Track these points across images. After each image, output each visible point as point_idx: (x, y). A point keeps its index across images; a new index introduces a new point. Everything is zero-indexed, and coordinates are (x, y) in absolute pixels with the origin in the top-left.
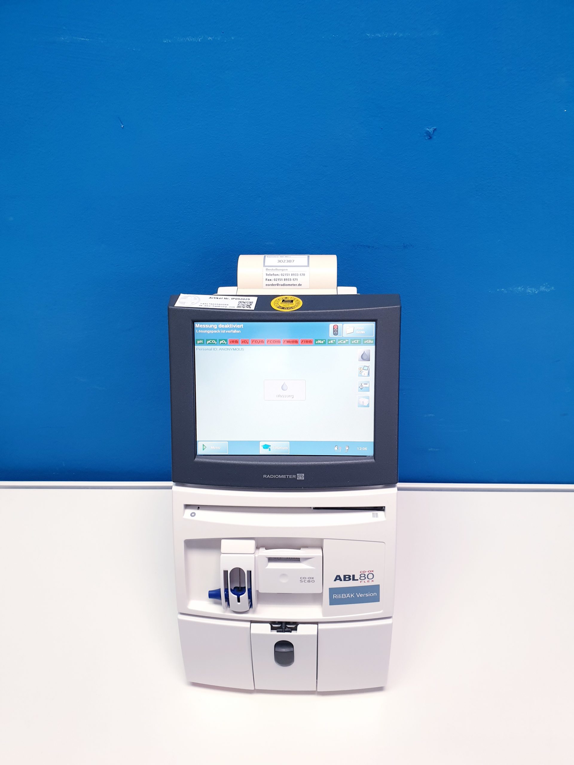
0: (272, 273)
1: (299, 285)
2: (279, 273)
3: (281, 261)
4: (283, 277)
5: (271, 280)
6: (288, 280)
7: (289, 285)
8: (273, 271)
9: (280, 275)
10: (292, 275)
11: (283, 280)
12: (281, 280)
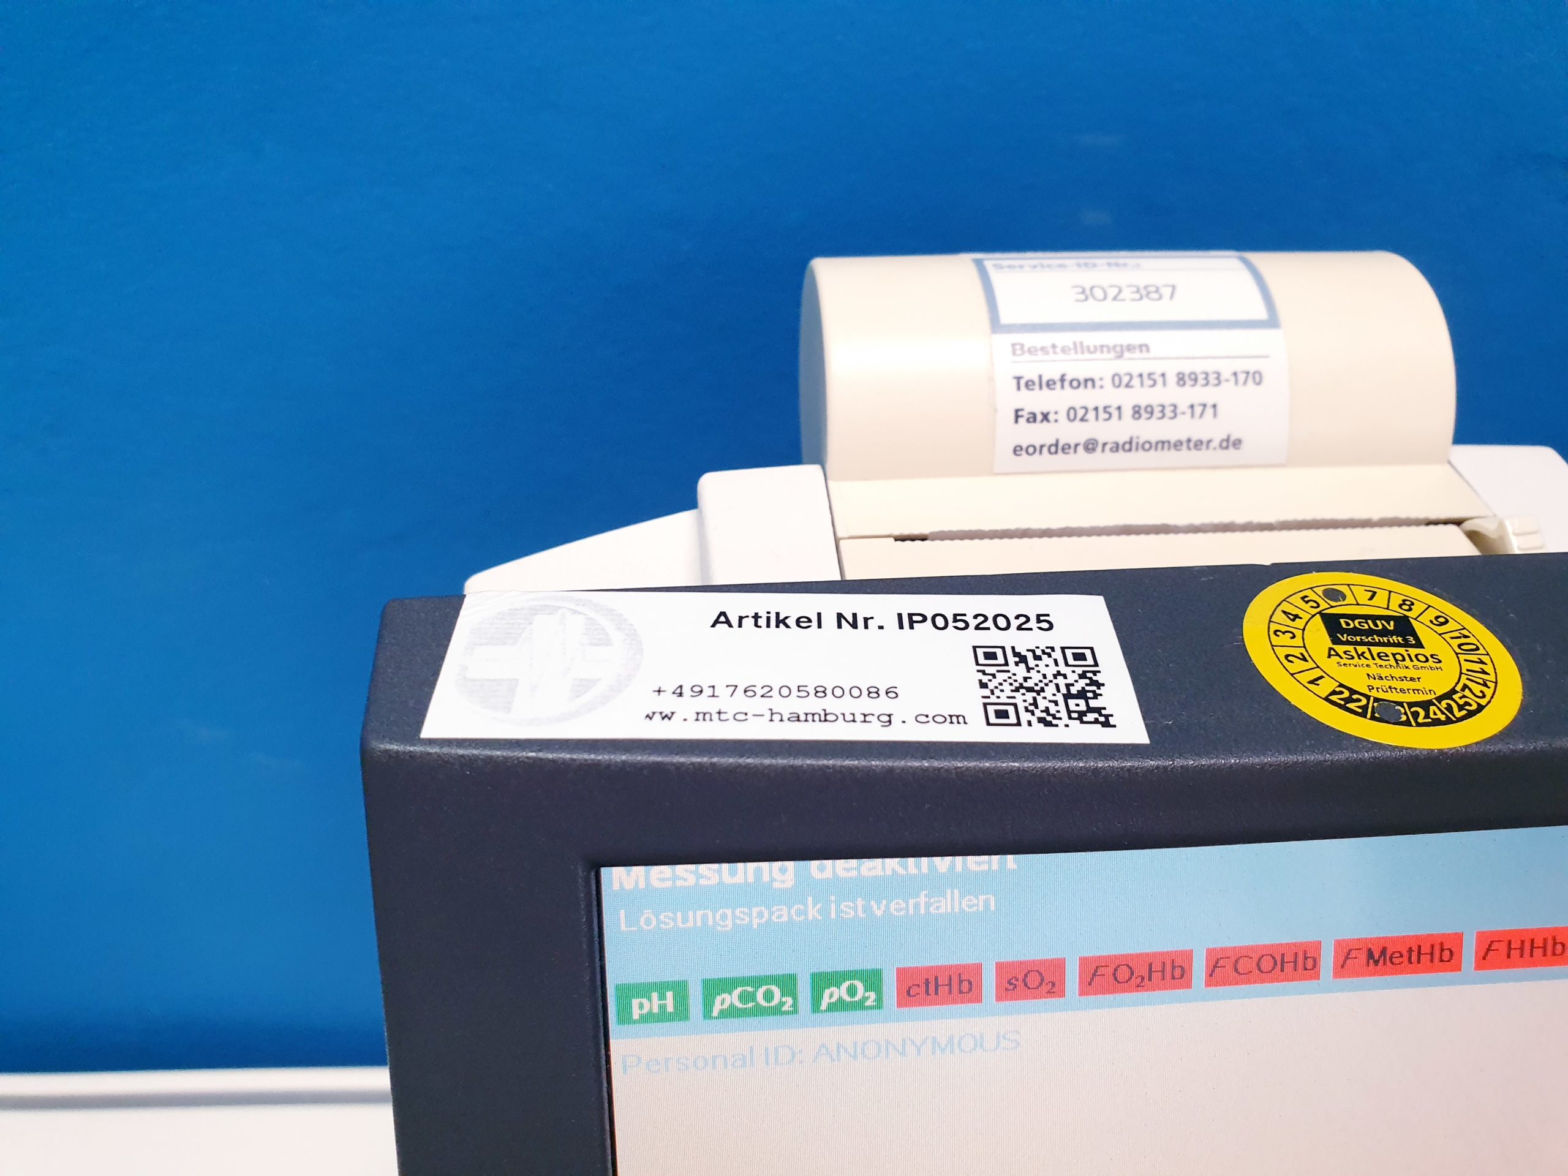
0: (1052, 372)
1: (1231, 443)
2: (1102, 368)
3: (1099, 293)
4: (1127, 398)
5: (1045, 417)
6: (1157, 414)
7: (1163, 444)
8: (1061, 356)
9: (1107, 382)
10: (1181, 379)
11: (1127, 412)
12: (1115, 414)
